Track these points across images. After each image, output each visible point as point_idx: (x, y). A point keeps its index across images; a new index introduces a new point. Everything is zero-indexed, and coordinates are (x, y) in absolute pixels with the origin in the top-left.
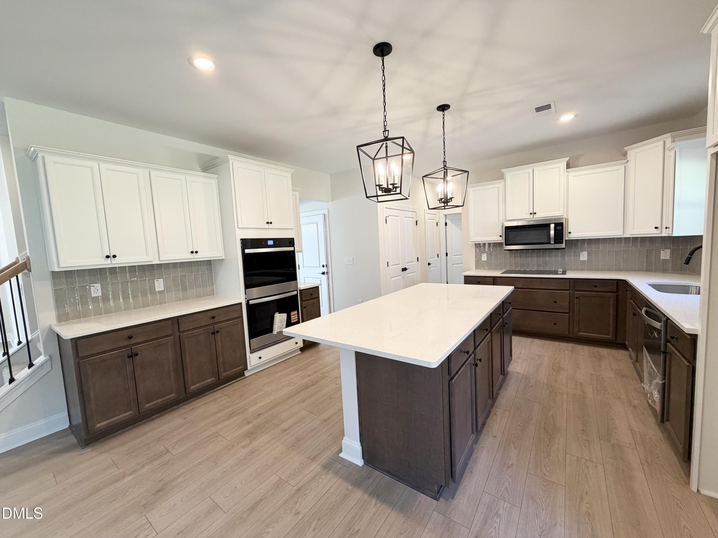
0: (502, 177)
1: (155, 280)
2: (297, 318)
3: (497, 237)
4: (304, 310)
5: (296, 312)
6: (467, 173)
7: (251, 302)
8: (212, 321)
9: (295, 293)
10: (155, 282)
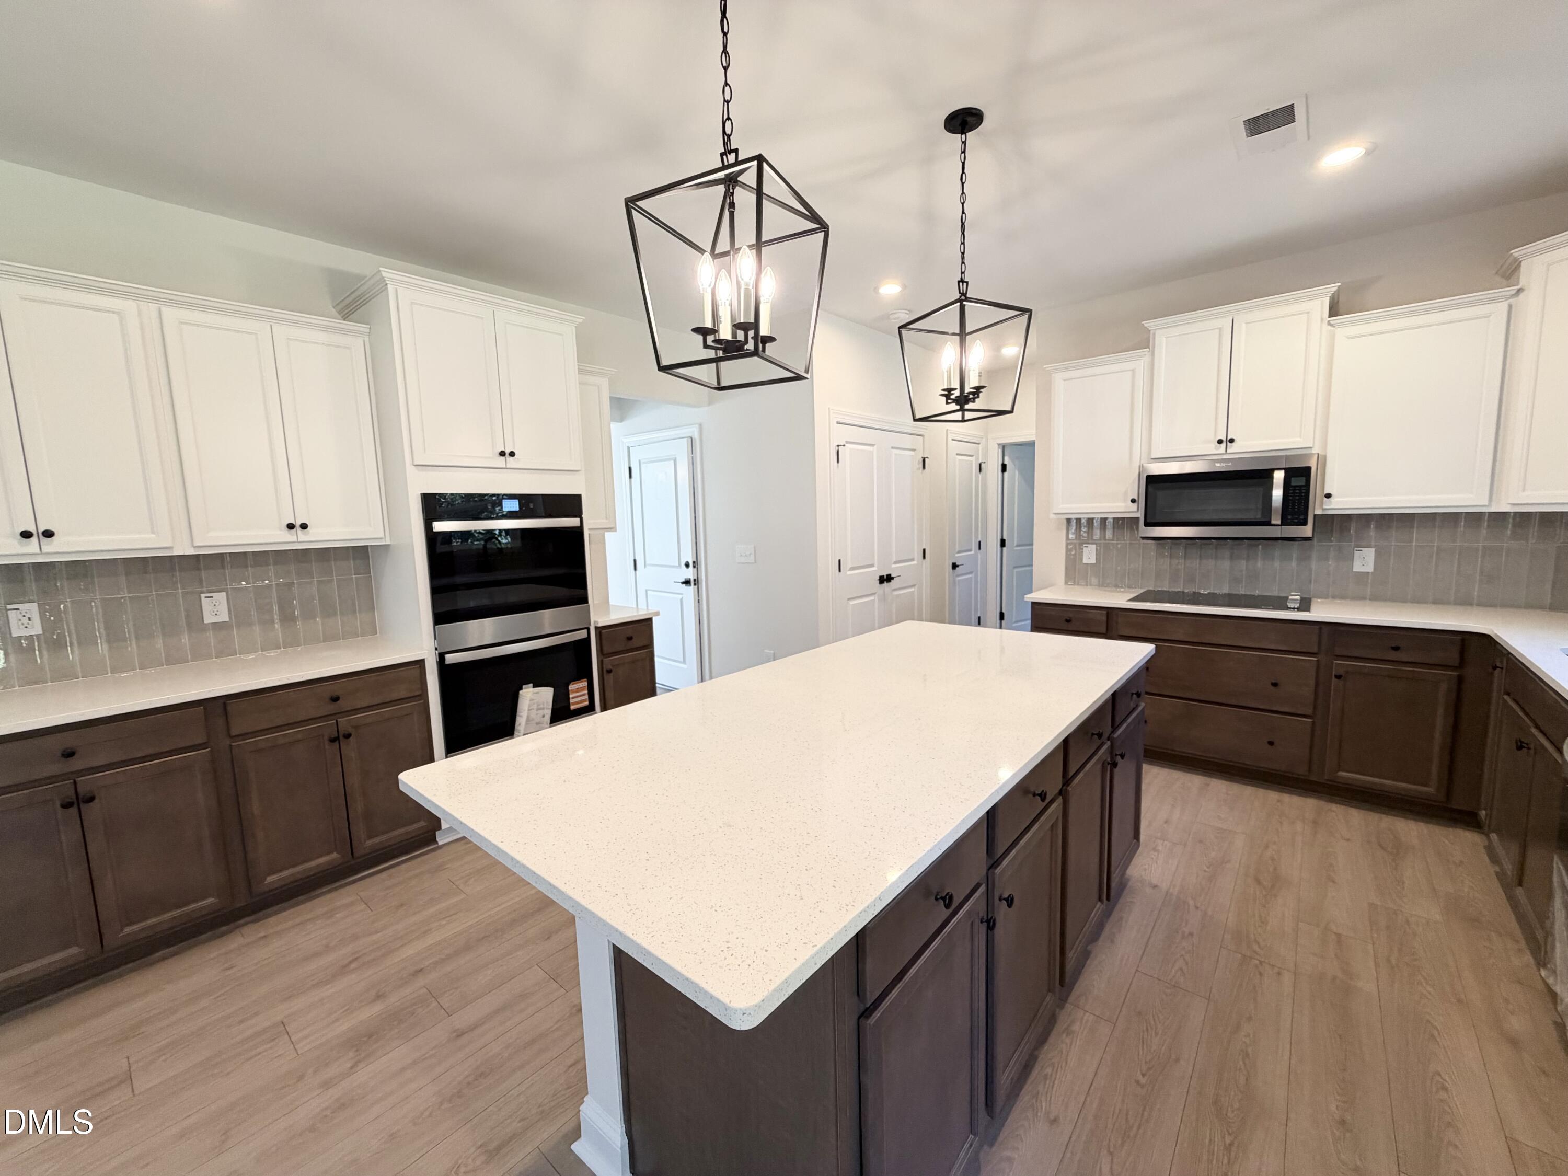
0: (1145, 342)
1: (203, 596)
2: (586, 697)
3: (1123, 504)
4: (610, 679)
5: (584, 684)
6: (1026, 316)
7: (450, 659)
8: (332, 708)
9: (582, 634)
10: (203, 599)
